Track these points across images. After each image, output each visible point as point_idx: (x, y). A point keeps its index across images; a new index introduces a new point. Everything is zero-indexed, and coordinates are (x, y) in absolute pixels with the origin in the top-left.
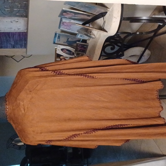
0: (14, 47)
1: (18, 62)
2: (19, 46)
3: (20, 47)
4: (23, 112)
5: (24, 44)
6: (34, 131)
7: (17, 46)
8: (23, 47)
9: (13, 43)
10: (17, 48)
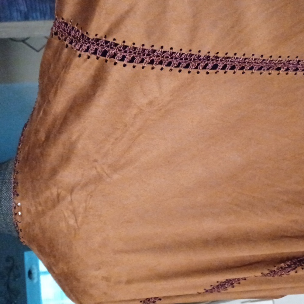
0: (26, 18)
1: (38, 51)
2: (38, 14)
3: (41, 17)
4: (72, 222)
5: (49, 11)
6: (107, 279)
7: (34, 15)
8: (47, 17)
9: (23, 8)
10: (33, 19)
